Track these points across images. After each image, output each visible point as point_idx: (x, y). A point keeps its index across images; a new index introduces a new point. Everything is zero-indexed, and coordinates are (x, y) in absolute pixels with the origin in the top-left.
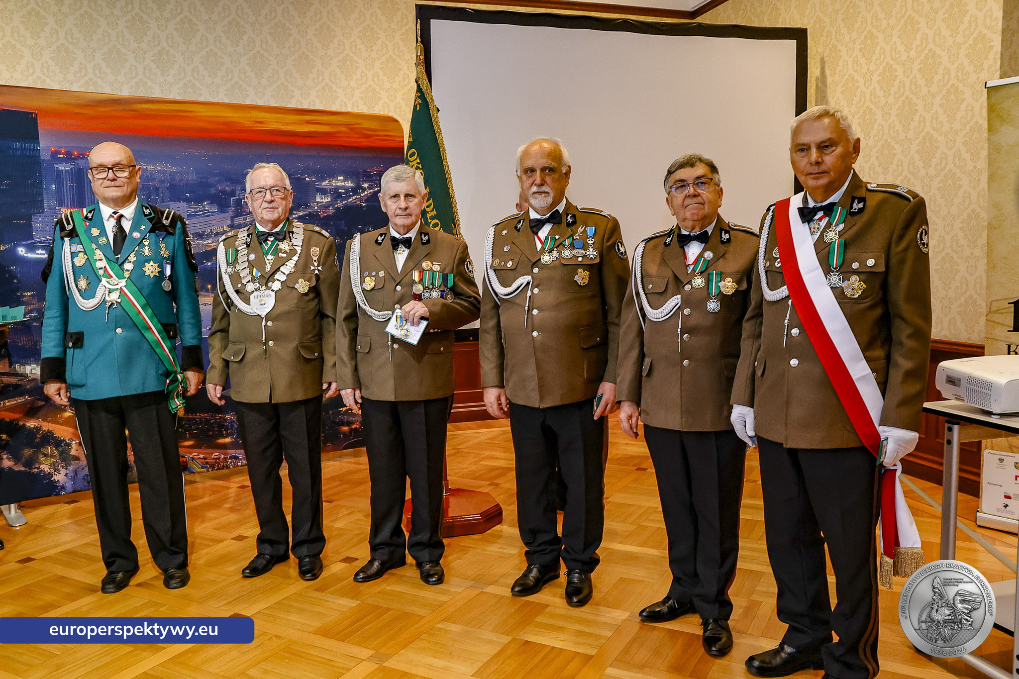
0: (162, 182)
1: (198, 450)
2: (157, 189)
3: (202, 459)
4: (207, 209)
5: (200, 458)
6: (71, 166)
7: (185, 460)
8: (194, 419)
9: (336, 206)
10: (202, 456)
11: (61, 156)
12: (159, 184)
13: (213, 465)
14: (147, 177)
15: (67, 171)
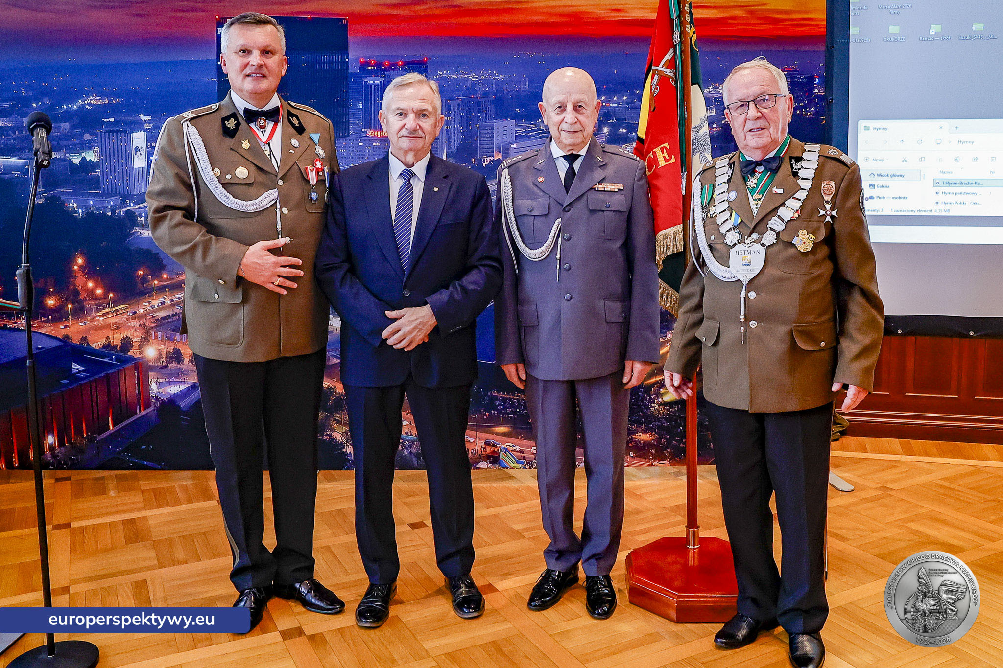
0: (486, 94)
1: (515, 440)
2: (479, 104)
3: (518, 451)
4: (541, 128)
5: (515, 451)
6: (381, 80)
7: (496, 450)
8: (510, 400)
9: (723, 122)
10: (517, 448)
11: (371, 68)
12: (482, 98)
13: (531, 461)
14: (468, 88)
15: (376, 85)
